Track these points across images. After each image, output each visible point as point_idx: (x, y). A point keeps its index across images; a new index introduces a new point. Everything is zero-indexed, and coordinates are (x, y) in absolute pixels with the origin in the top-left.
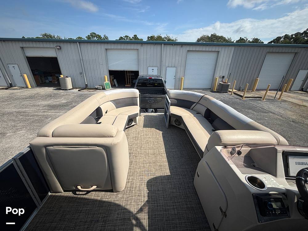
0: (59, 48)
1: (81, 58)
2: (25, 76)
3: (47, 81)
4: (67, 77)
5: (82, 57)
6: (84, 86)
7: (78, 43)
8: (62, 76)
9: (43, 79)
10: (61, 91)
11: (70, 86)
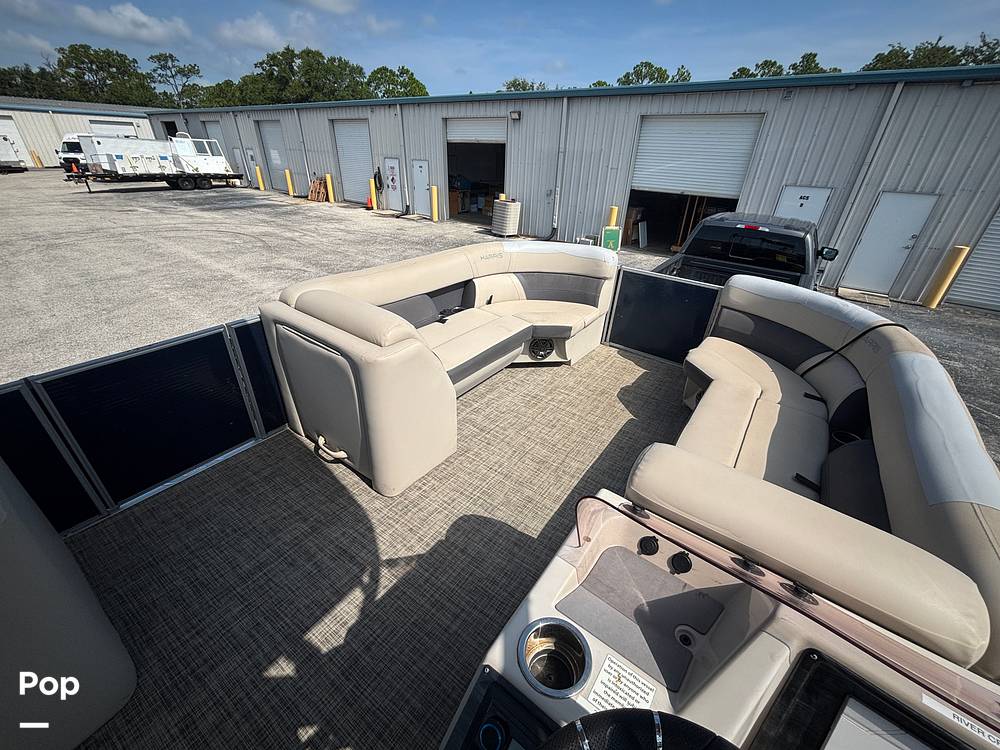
0: (516, 116)
1: (562, 146)
2: (435, 188)
3: (474, 208)
4: (513, 201)
5: (565, 145)
6: (548, 233)
7: (565, 100)
8: (503, 197)
9: (467, 200)
10: (490, 237)
11: (512, 227)
